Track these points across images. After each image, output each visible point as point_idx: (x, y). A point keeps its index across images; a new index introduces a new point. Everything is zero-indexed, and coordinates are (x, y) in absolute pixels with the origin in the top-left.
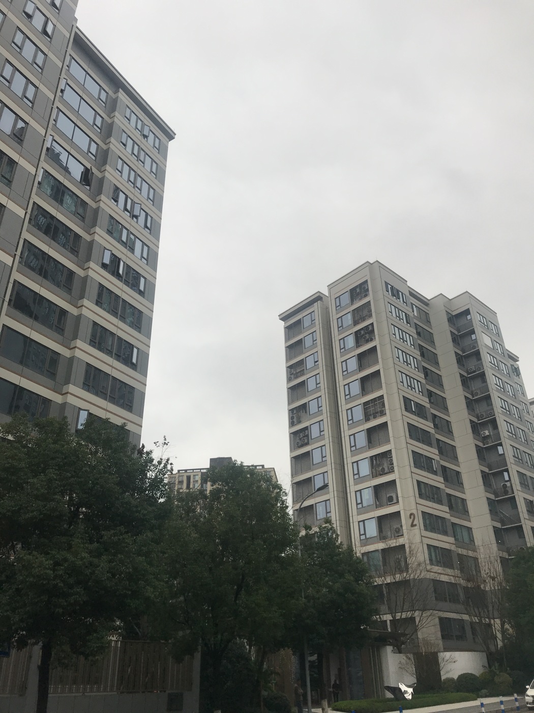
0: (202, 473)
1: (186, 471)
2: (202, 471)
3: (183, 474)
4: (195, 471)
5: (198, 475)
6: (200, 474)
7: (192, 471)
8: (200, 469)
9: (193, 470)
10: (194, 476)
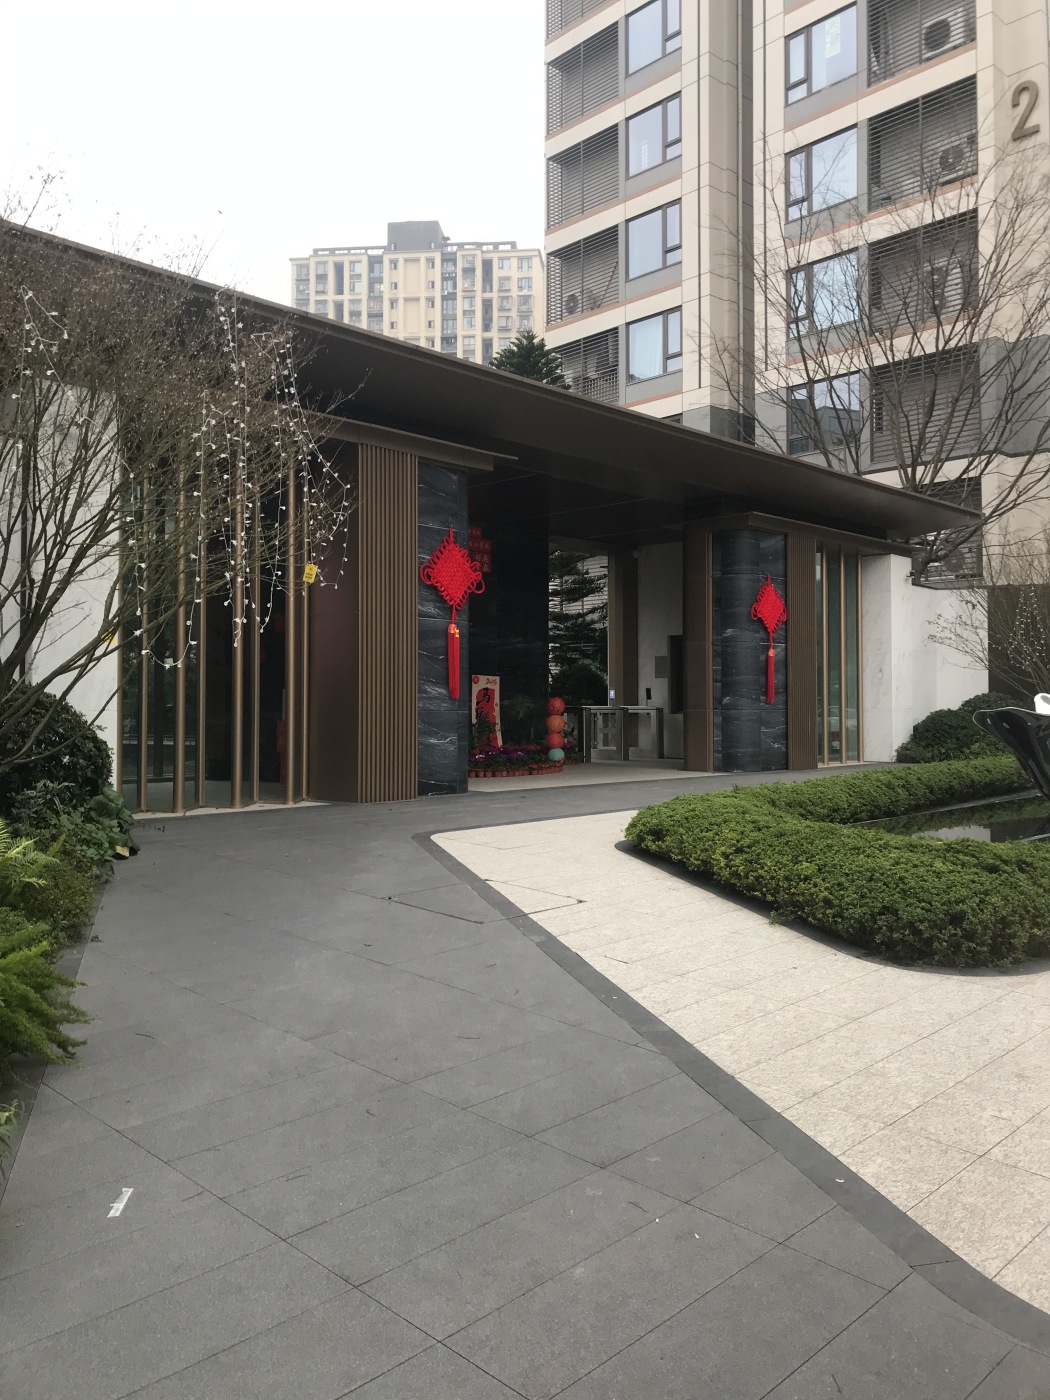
0: (370, 257)
1: (332, 251)
2: (370, 252)
3: (325, 259)
4: (352, 252)
5: (360, 262)
6: (365, 260)
7: (346, 252)
8: (366, 249)
9: (349, 249)
10: (352, 263)
